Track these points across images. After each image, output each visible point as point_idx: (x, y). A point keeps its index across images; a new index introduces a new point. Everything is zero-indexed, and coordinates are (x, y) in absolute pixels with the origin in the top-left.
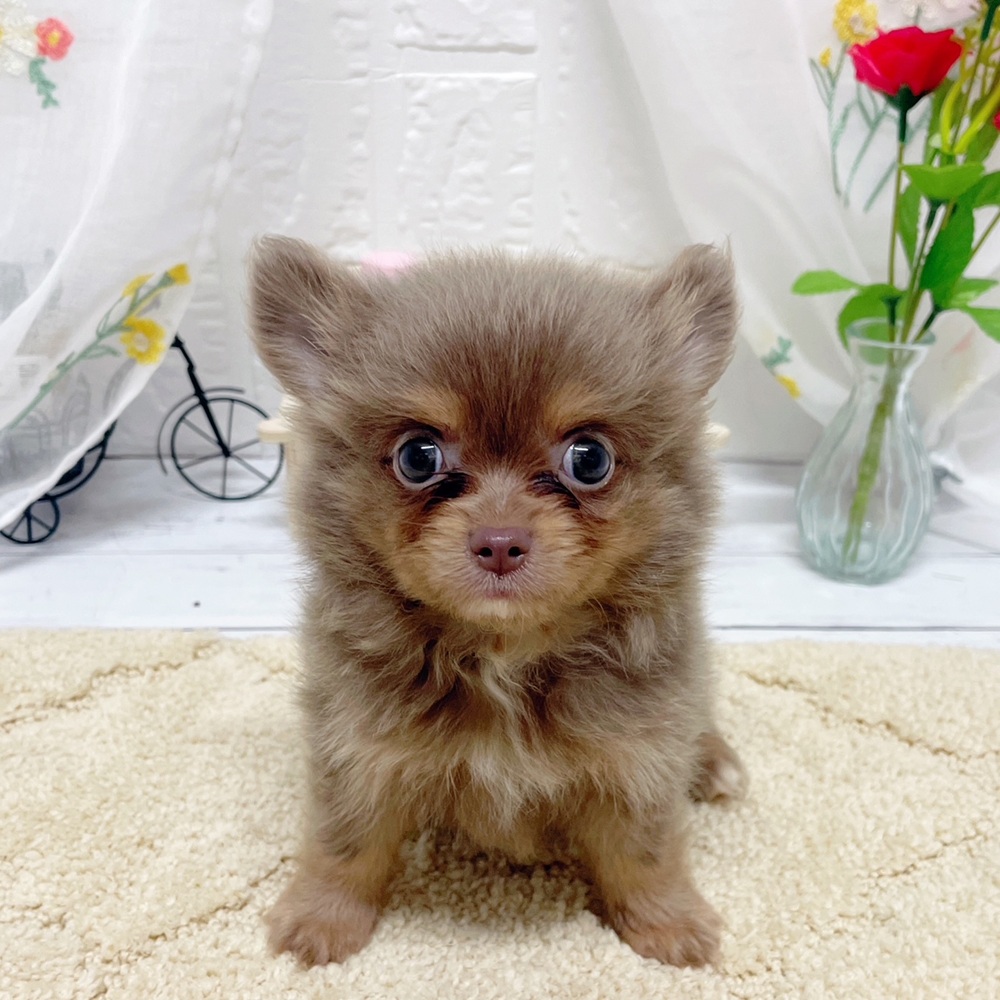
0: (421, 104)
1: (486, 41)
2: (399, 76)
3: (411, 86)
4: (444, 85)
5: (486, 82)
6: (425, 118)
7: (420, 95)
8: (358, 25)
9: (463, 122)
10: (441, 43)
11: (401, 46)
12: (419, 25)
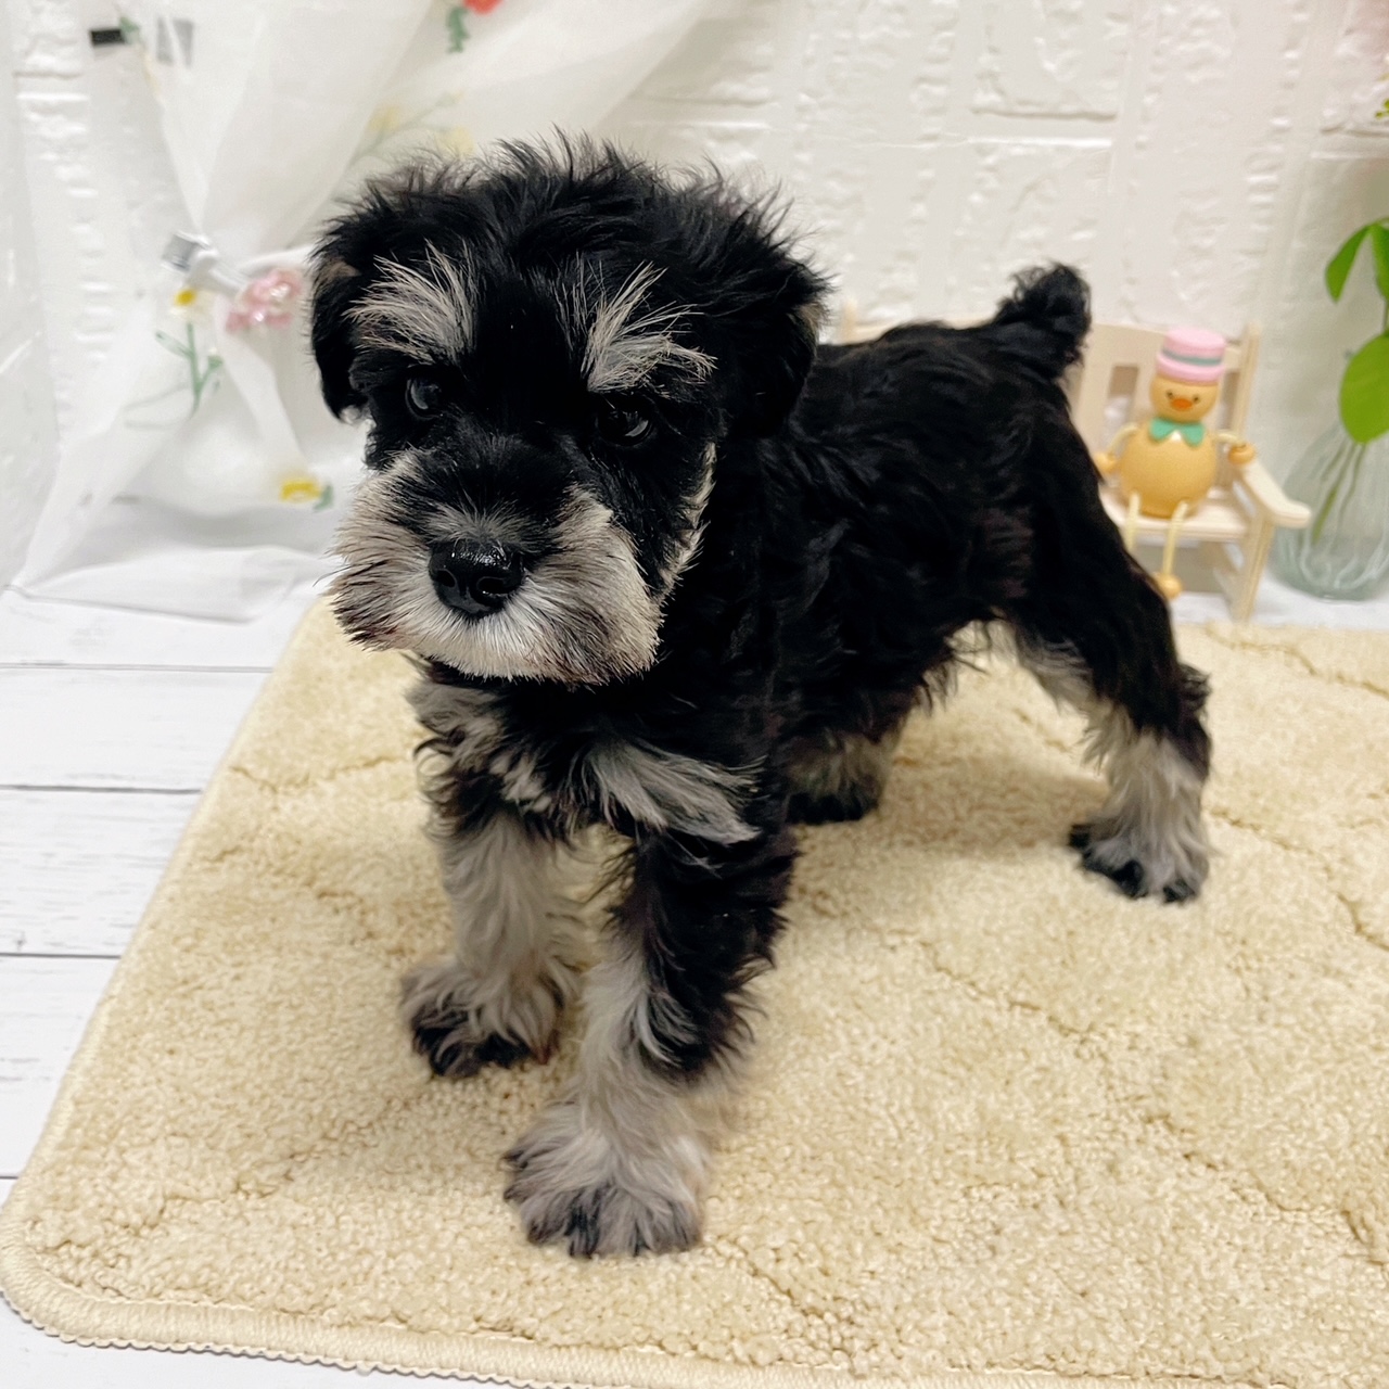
0: (991, 169)
1: (1067, 108)
2: (972, 140)
3: (982, 151)
4: (1018, 151)
5: (1059, 149)
6: (992, 183)
7: (990, 160)
8: (939, 90)
9: (1031, 188)
10: (1021, 109)
11: (977, 111)
12: (1001, 92)
